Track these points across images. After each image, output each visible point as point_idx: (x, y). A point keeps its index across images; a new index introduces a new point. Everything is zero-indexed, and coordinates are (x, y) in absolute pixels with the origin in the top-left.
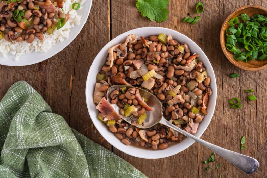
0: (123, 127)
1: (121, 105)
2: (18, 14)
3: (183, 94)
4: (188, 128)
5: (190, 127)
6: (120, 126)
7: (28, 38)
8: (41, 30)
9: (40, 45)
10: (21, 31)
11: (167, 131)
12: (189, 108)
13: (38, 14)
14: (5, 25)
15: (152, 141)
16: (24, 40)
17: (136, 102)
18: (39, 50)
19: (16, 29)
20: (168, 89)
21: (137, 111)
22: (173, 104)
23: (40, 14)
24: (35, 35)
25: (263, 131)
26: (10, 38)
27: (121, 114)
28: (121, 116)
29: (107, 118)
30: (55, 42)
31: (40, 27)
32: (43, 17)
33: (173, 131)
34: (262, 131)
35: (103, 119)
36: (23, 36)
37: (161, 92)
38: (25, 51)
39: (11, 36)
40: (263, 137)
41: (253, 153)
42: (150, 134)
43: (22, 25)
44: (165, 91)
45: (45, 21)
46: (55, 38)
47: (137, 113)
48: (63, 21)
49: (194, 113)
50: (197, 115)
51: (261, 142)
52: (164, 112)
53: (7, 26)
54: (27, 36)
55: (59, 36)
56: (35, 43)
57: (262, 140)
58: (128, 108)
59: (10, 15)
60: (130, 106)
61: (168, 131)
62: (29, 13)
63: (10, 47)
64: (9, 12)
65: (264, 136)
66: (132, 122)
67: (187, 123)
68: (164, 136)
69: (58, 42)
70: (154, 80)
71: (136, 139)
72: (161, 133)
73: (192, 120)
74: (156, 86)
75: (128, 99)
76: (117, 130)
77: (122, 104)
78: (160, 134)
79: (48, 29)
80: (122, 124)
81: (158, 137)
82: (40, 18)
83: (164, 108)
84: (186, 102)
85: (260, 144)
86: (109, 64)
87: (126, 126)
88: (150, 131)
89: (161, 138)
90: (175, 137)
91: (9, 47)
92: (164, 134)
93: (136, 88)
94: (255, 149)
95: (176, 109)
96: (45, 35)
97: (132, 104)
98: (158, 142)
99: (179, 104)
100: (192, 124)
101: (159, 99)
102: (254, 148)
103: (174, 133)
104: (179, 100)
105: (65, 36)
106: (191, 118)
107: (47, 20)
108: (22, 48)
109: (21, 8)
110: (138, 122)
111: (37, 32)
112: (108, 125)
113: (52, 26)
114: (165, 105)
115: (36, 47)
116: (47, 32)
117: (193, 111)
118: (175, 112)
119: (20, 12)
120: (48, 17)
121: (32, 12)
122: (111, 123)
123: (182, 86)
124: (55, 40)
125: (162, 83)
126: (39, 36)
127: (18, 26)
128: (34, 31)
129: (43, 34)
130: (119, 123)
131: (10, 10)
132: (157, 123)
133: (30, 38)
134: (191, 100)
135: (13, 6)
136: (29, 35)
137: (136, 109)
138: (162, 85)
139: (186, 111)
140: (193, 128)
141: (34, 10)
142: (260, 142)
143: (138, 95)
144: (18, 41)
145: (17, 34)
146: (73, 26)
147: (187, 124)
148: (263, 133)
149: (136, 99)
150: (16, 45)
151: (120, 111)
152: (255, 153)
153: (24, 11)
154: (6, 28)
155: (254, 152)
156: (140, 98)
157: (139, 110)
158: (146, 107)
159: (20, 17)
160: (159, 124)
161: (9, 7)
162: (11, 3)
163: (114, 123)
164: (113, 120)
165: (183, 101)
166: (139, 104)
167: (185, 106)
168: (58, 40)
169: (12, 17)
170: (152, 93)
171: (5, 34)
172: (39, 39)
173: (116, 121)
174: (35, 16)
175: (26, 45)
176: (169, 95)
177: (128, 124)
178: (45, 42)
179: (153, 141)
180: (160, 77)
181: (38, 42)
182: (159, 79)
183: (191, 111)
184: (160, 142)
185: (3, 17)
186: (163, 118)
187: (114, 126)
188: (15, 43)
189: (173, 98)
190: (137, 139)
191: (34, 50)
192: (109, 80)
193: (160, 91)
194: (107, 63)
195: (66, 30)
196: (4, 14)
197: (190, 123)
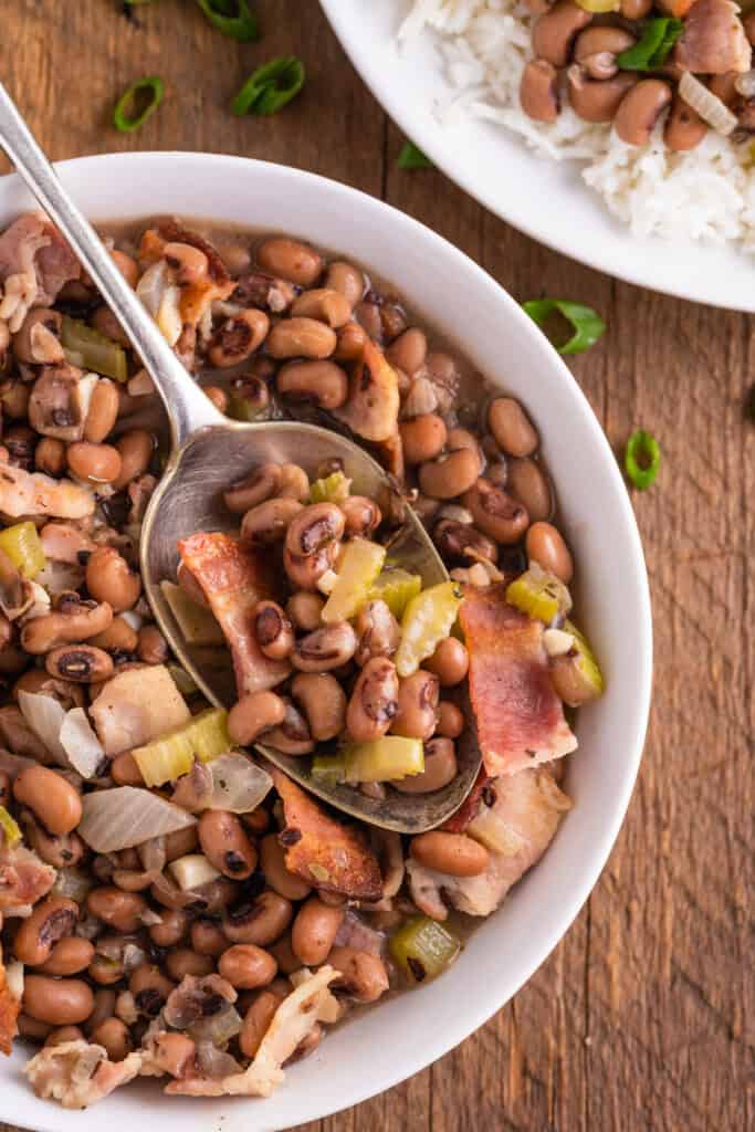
0: (478, 532)
4: (62, 272)
5: (44, 273)
6: (490, 548)
11: (207, 335)
15: (341, 332)
22: (67, 482)
25: (637, 917)
29: (545, 645)
33: (168, 314)
34: (628, 912)
35: (572, 653)
37: (93, 607)
40: (635, 959)
41: (550, 1082)
51: (618, 992)
57: (624, 985)
61: (198, 332)
65: (639, 953)
67: (52, 307)
68: (250, 317)
71: (434, 405)
72: (255, 343)
74: (103, 662)
78: (261, 347)
80: (469, 550)
81: (288, 337)
85: (608, 1009)
86: (326, 994)
87: (455, 528)
89: (276, 318)
90: (176, 266)
92: (238, 327)
94: (563, 1052)
95: (66, 445)
99: (27, 459)
100: (22, 285)
101: (135, 567)
102: (557, 1036)
103: (171, 295)
106: (6, 324)
114: (115, 512)
118: (81, 423)
138: (62, 642)
142: (605, 998)
147: (50, 301)
148: (634, 929)
152: (566, 1078)
155: (558, 1073)
160: (232, 411)
190: (429, 402)
192: (392, 888)
193: (101, 615)
194: (332, 1008)
197: (31, 302)
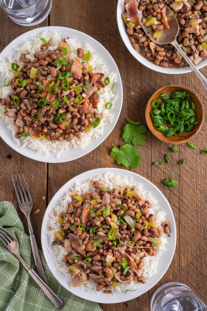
0: (139, 33)
1: (146, 15)
2: (59, 117)
3: (201, 28)
4: (192, 57)
5: (194, 57)
6: (137, 31)
7: (68, 137)
8: (80, 129)
9: (78, 143)
10: (61, 131)
11: (174, 53)
12: (200, 41)
13: (77, 116)
14: (47, 127)
15: (158, 54)
16: (65, 139)
17: (159, 16)
18: (77, 147)
19: (57, 130)
20: (190, 17)
21: (157, 25)
22: (189, 33)
23: (79, 116)
24: (74, 134)
26: (52, 139)
27: (142, 22)
28: (141, 24)
29: (130, 19)
30: (91, 139)
31: (79, 127)
32: (81, 118)
33: (178, 54)
35: (126, 18)
36: (63, 136)
38: (65, 149)
39: (53, 136)
40: (185, 261)
42: (159, 49)
43: (63, 126)
44: (187, 17)
45: (83, 122)
46: (91, 136)
47: (156, 26)
48: (98, 120)
49: (202, 47)
50: (204, 50)
52: (178, 37)
53: (49, 128)
54: (67, 136)
55: (95, 133)
56: (73, 141)
57: (184, 264)
58: (150, 19)
59: (52, 119)
60: (153, 18)
62: (69, 116)
63: (52, 146)
64: (51, 116)
66: (148, 33)
68: (169, 55)
69: (93, 138)
70: (182, 5)
73: (198, 52)
74: (182, 11)
75: (154, 11)
76: (133, 33)
77: (148, 13)
78: (167, 52)
79: (85, 128)
80: (139, 30)
81: (164, 54)
82: (78, 119)
83: (180, 33)
84: (200, 35)
87: (141, 34)
88: (160, 47)
89: (166, 56)
90: (178, 60)
91: (50, 146)
92: (170, 54)
93: (165, 6)
94: (177, 272)
95: (189, 37)
96: (82, 134)
97: (156, 16)
98: (162, 58)
99: (194, 34)
100: (197, 55)
101: (179, 23)
102: (176, 270)
103: (178, 57)
104: (196, 29)
105: (100, 133)
106: (198, 50)
107: (85, 121)
108: (62, 146)
109: (61, 111)
110: (152, 35)
111: (75, 132)
112: (128, 25)
113: (89, 126)
114: (182, 31)
115: (75, 144)
116: (84, 131)
117: (203, 44)
118: (188, 39)
119: (61, 115)
120: (86, 118)
121: (71, 114)
122: (131, 24)
123: (203, 21)
124: (91, 137)
125: (188, 10)
126: (78, 135)
127: (59, 127)
128: (73, 131)
129: (81, 133)
130: (137, 28)
131: (52, 113)
132: (168, 43)
133: (69, 137)
134: (205, 36)
135: (54, 110)
136: (69, 135)
137: (156, 23)
138: (187, 12)
139: (197, 43)
140: (196, 59)
141: (73, 112)
142: (182, 266)
143: (164, 11)
144: (59, 141)
145: (58, 134)
146: (106, 123)
147: (193, 54)
149: (161, 14)
150: (57, 144)
151: (142, 19)
153: (64, 114)
154: (48, 129)
155: (176, 275)
156: (164, 14)
157: (159, 25)
158: (165, 25)
159: (61, 120)
160: (169, 45)
161: (51, 111)
162: (53, 108)
163: (134, 25)
164: (134, 23)
165: (198, 33)
166: (160, 20)
167: (198, 38)
168: (93, 137)
169: (54, 120)
170: (175, 16)
171: (47, 135)
172: (77, 137)
173: (136, 26)
174: (74, 117)
175: (66, 144)
176: (189, 24)
177: (144, 33)
178: (82, 140)
179: (158, 56)
180: (189, 6)
181: (75, 140)
182: (187, 7)
183: (201, 45)
184: (164, 60)
185: (46, 120)
186: (175, 40)
187: (132, 29)
188: (55, 142)
189: (191, 26)
190: (146, 48)
191: (73, 147)
193: (183, 16)
195: (100, 128)
196: (47, 118)
197: (195, 53)
